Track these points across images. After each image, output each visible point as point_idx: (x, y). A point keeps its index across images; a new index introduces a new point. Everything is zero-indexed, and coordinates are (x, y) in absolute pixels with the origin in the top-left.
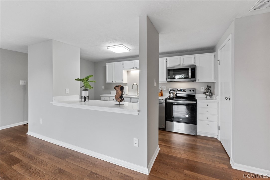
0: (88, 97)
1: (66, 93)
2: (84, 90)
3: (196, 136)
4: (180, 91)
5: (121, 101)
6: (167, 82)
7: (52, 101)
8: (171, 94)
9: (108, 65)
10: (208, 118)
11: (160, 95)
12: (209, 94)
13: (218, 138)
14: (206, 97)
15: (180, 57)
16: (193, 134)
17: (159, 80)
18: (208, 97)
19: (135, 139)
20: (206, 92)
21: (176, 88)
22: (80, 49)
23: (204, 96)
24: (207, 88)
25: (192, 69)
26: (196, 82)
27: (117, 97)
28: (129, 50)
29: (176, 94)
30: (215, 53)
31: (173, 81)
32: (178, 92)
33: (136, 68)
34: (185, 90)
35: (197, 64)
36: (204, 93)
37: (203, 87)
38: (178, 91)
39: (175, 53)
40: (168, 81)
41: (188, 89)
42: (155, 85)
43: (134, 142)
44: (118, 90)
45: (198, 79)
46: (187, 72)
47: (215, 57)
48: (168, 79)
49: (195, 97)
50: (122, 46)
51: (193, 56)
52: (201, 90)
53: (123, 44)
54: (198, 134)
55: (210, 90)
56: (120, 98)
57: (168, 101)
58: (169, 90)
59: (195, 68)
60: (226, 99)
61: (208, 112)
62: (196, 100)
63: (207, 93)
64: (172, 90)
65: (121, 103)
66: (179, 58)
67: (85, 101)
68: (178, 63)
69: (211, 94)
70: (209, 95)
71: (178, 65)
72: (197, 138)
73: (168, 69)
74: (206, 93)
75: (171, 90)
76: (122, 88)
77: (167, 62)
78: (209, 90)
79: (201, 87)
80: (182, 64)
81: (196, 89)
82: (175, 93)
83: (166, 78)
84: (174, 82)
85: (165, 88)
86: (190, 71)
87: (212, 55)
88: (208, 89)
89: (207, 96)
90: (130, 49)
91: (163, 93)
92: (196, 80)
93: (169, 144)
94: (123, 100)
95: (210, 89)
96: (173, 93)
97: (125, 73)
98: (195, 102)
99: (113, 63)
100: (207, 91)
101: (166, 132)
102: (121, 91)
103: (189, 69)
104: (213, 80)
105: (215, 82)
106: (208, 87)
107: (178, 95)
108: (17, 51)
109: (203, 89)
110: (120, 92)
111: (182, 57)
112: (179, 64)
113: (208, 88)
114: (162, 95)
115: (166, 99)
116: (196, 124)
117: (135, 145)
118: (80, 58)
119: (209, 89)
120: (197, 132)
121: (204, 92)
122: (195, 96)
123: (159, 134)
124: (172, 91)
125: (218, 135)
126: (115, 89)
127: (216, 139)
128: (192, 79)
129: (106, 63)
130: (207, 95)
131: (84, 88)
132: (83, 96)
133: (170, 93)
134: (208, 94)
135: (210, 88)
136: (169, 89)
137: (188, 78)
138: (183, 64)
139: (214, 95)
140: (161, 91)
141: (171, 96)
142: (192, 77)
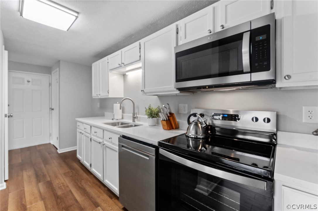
8: (192, 127)
9: (94, 66)
11: (166, 127)
15: (214, 7)
45: (285, 73)
48: (177, 81)
66: (212, 10)
68: (209, 27)
71: (207, 34)
73: (176, 54)
77: (179, 34)
79: (305, 109)
80: (220, 28)
85: (184, 109)
96: (196, 124)
99: (98, 62)
109: (311, 115)
111: (221, 4)
129: (92, 64)
133: (189, 124)
138: (223, 27)
140: (168, 116)
141: (190, 134)
142: (255, 69)
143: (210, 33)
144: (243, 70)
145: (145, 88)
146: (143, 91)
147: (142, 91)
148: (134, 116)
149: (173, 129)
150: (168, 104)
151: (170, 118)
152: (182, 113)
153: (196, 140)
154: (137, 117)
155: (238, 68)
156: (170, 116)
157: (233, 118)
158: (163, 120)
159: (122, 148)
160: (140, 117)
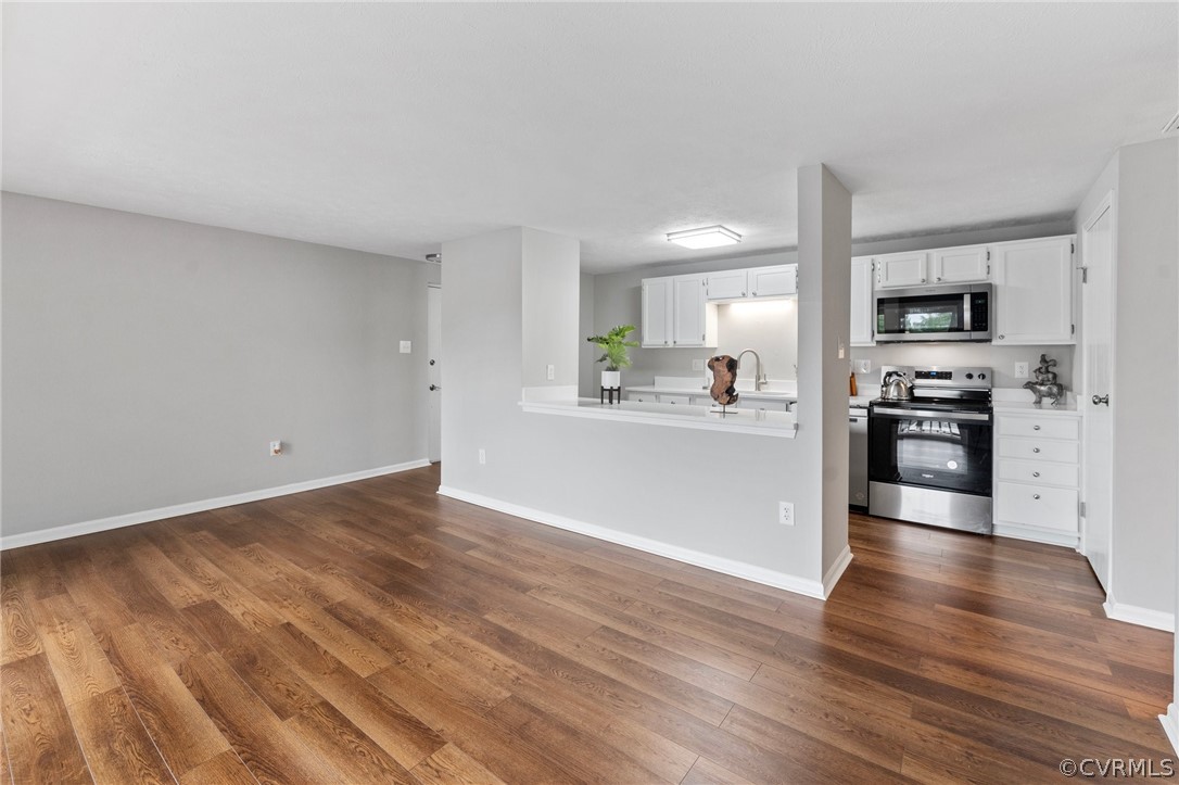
0: (619, 390)
1: (549, 378)
2: (609, 369)
3: (991, 538)
4: (927, 375)
5: (729, 403)
6: (874, 344)
7: (521, 400)
9: (650, 286)
10: (1037, 475)
12: (1050, 388)
13: (1078, 547)
14: (1038, 402)
15: (927, 255)
16: (978, 528)
17: (852, 337)
18: (1047, 401)
19: (783, 504)
20: (1036, 383)
21: (911, 368)
22: (581, 242)
23: (1030, 396)
24: (1041, 368)
25: (974, 296)
26: (994, 343)
27: (716, 391)
28: (737, 238)
29: (912, 388)
30: (1074, 236)
31: (899, 342)
32: (919, 382)
33: (754, 294)
34: (946, 373)
35: (997, 279)
36: (1029, 385)
37: (1025, 365)
38: (919, 375)
39: (908, 237)
40: (878, 342)
41: (960, 370)
42: (841, 355)
43: (782, 513)
44: (721, 368)
45: (1000, 333)
46: (955, 307)
47: (1072, 252)
48: (879, 332)
49: (990, 402)
50: (721, 230)
51: (981, 249)
52: (1017, 375)
53: (724, 225)
54: (998, 532)
55: (1055, 376)
56: (727, 392)
57: (877, 410)
58: (883, 375)
59: (986, 293)
60: (1095, 403)
61: (1038, 451)
62: (991, 409)
63: (1042, 384)
64: (896, 373)
65: (728, 409)
66: (925, 256)
67: (611, 402)
68: (921, 275)
69: (1055, 390)
70: (1050, 395)
71: (920, 282)
72: (993, 543)
73: (879, 300)
74: (1038, 387)
75: (889, 374)
76: (732, 365)
77: (876, 270)
78: (1050, 376)
79: (1017, 365)
80: (935, 280)
81: (995, 370)
82: (905, 385)
83: (870, 332)
84: (901, 344)
85: (863, 367)
86: (967, 305)
87: (1063, 242)
88: (1043, 370)
89: (1041, 396)
90: (740, 236)
91: (859, 384)
92: (991, 334)
93: (883, 549)
94: (735, 401)
95: (1050, 369)
96: (898, 385)
97: (710, 312)
98: (985, 417)
99: (669, 280)
100: (1040, 378)
101: (869, 519)
102: (729, 374)
103: (963, 299)
104: (1062, 337)
105: (1074, 345)
106: (1047, 362)
107: (918, 393)
108: (397, 255)
109: (1023, 370)
110: (728, 377)
111: (936, 253)
112: (924, 281)
113: (1047, 368)
114: (853, 393)
115: (872, 404)
116: (989, 494)
117: (783, 520)
118: (581, 273)
119: (1048, 372)
120: (994, 522)
121: (1029, 383)
122: (990, 396)
123: (850, 523)
124: (895, 377)
125: (1079, 538)
126: (711, 366)
127: (1073, 550)
128: (977, 335)
129: (643, 280)
130: (1039, 391)
131: (608, 363)
132: (607, 387)
133: (886, 384)
134: (1042, 388)
135: (1055, 365)
136: (880, 370)
137: (960, 329)
138: (939, 279)
139: (1068, 393)
141: (891, 395)
142: (974, 328)
143: (923, 284)
144: (963, 328)
148: (759, 380)
152: (861, 373)
154: (767, 383)
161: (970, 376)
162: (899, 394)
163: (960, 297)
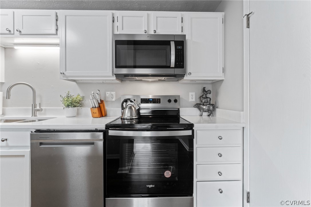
8: (127, 111)
11: (97, 114)
14: (201, 115)
15: (148, 14)
20: (201, 104)
21: (138, 96)
24: (203, 95)
25: (177, 44)
29: (139, 110)
30: (223, 13)
32: (143, 105)
33: (20, 32)
36: (197, 106)
37: (194, 94)
38: (143, 101)
41: (165, 97)
45: (189, 71)
47: (223, 23)
51: (178, 15)
52: (190, 100)
57: (111, 133)
58: (122, 101)
59: (183, 41)
63: (204, 105)
64: (130, 100)
68: (144, 29)
69: (211, 108)
70: (208, 111)
71: (143, 33)
74: (202, 106)
75: (125, 101)
78: (209, 100)
79: (190, 94)
80: (153, 32)
82: (135, 108)
83: (111, 68)
85: (111, 97)
89: (204, 111)
91: (108, 108)
95: (208, 96)
96: (130, 108)
100: (203, 101)
103: (170, 45)
104: (218, 75)
105: (223, 80)
106: (206, 91)
109: (193, 97)
111: (153, 14)
113: (206, 95)
115: (109, 127)
119: (206, 97)
121: (197, 104)
124: (128, 103)
128: (178, 71)
130: (203, 109)
133: (123, 108)
134: (204, 107)
135: (210, 93)
138: (155, 32)
139: (217, 109)
140: (98, 103)
141: (126, 117)
142: (176, 66)
143: (145, 33)
144: (170, 66)
145: (66, 71)
146: (64, 74)
147: (61, 73)
148: (35, 108)
149: (102, 116)
150: (99, 91)
151: (100, 105)
152: (110, 100)
153: (131, 120)
154: (42, 110)
155: (166, 64)
156: (101, 103)
157: (156, 101)
158: (93, 107)
159: (41, 146)
160: (45, 109)
161: (170, 101)
162: (131, 115)
163: (168, 43)
